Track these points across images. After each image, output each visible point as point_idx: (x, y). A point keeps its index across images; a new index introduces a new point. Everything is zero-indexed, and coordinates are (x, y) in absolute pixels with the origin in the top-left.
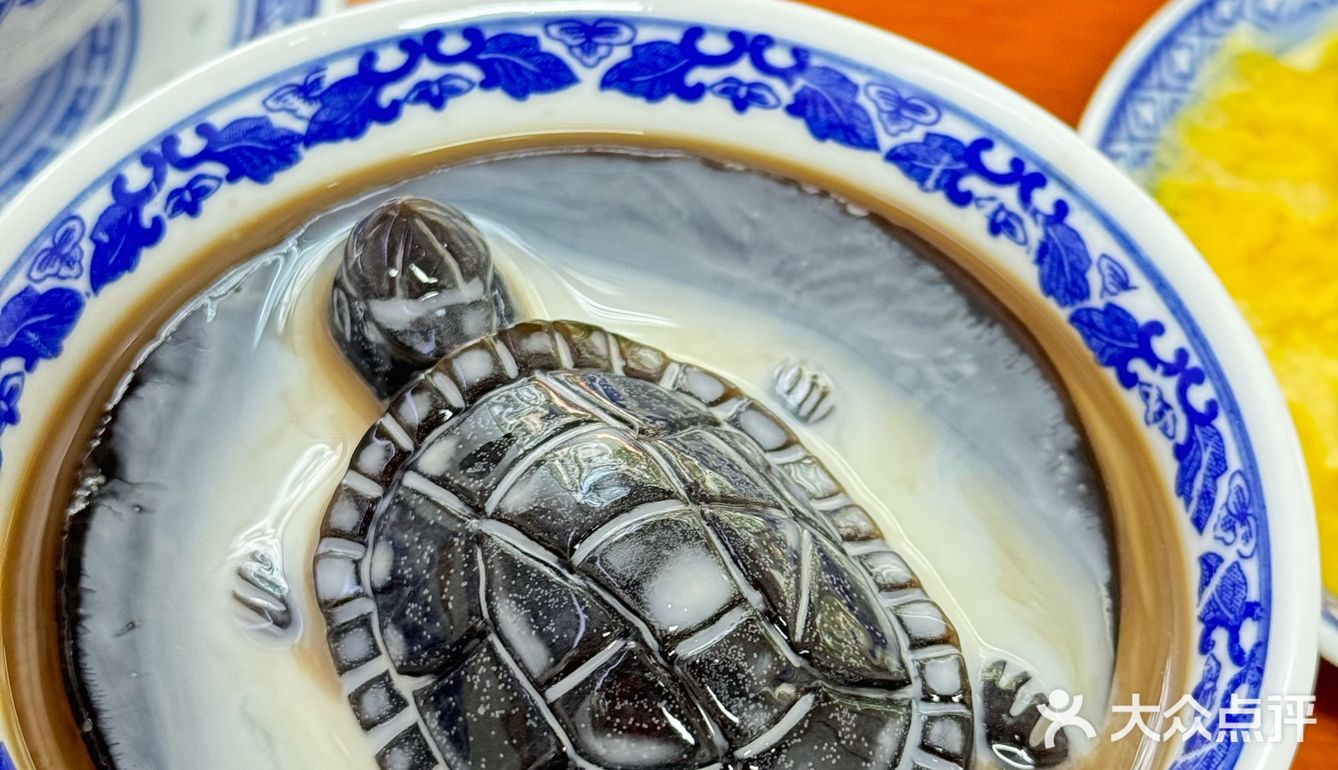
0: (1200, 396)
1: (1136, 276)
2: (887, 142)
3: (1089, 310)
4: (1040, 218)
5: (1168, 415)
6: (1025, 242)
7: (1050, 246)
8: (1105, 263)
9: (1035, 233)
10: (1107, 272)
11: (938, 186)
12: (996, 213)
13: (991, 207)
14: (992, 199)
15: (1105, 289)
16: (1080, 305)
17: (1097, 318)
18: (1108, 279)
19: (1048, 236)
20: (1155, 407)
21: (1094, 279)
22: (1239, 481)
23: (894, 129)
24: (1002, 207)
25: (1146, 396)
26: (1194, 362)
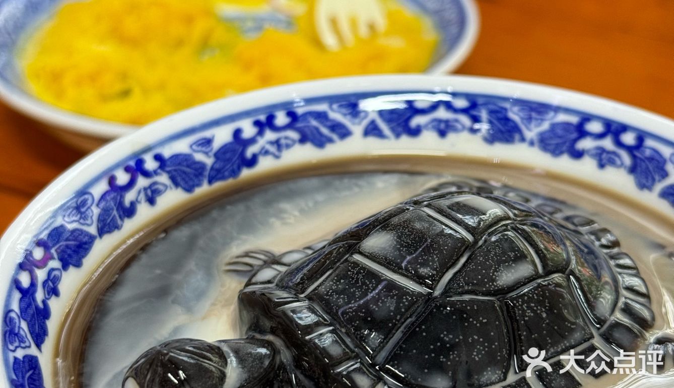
0: (281, 119)
1: (207, 134)
3: (212, 168)
4: (159, 171)
5: (283, 142)
6: (166, 187)
7: (174, 173)
8: (194, 147)
9: (163, 179)
10: (200, 148)
11: (122, 219)
12: (146, 195)
13: (142, 197)
14: (139, 192)
15: (206, 153)
16: (207, 173)
17: (217, 166)
18: (204, 149)
19: (168, 172)
20: (272, 149)
21: (199, 157)
24: (145, 189)
25: (266, 153)
26: (262, 118)
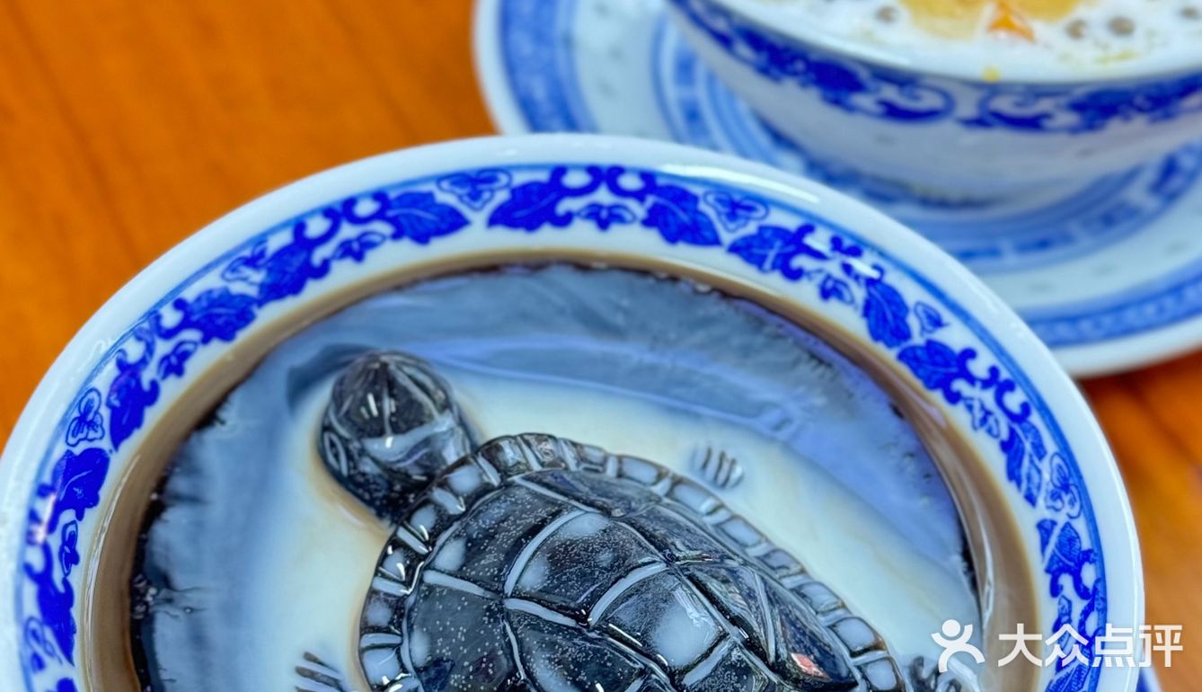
0: (1014, 400)
1: (946, 315)
2: (727, 237)
3: (914, 348)
4: (862, 281)
5: (991, 420)
6: (852, 302)
7: (874, 303)
8: (920, 309)
9: (859, 293)
10: (923, 315)
11: (774, 267)
12: (825, 282)
13: (819, 278)
14: (820, 271)
15: (923, 329)
16: (905, 345)
17: (919, 353)
18: (925, 321)
19: (870, 294)
20: (979, 415)
21: (913, 322)
22: (1057, 460)
23: (732, 226)
24: (829, 277)
25: (970, 408)
26: (1004, 375)
